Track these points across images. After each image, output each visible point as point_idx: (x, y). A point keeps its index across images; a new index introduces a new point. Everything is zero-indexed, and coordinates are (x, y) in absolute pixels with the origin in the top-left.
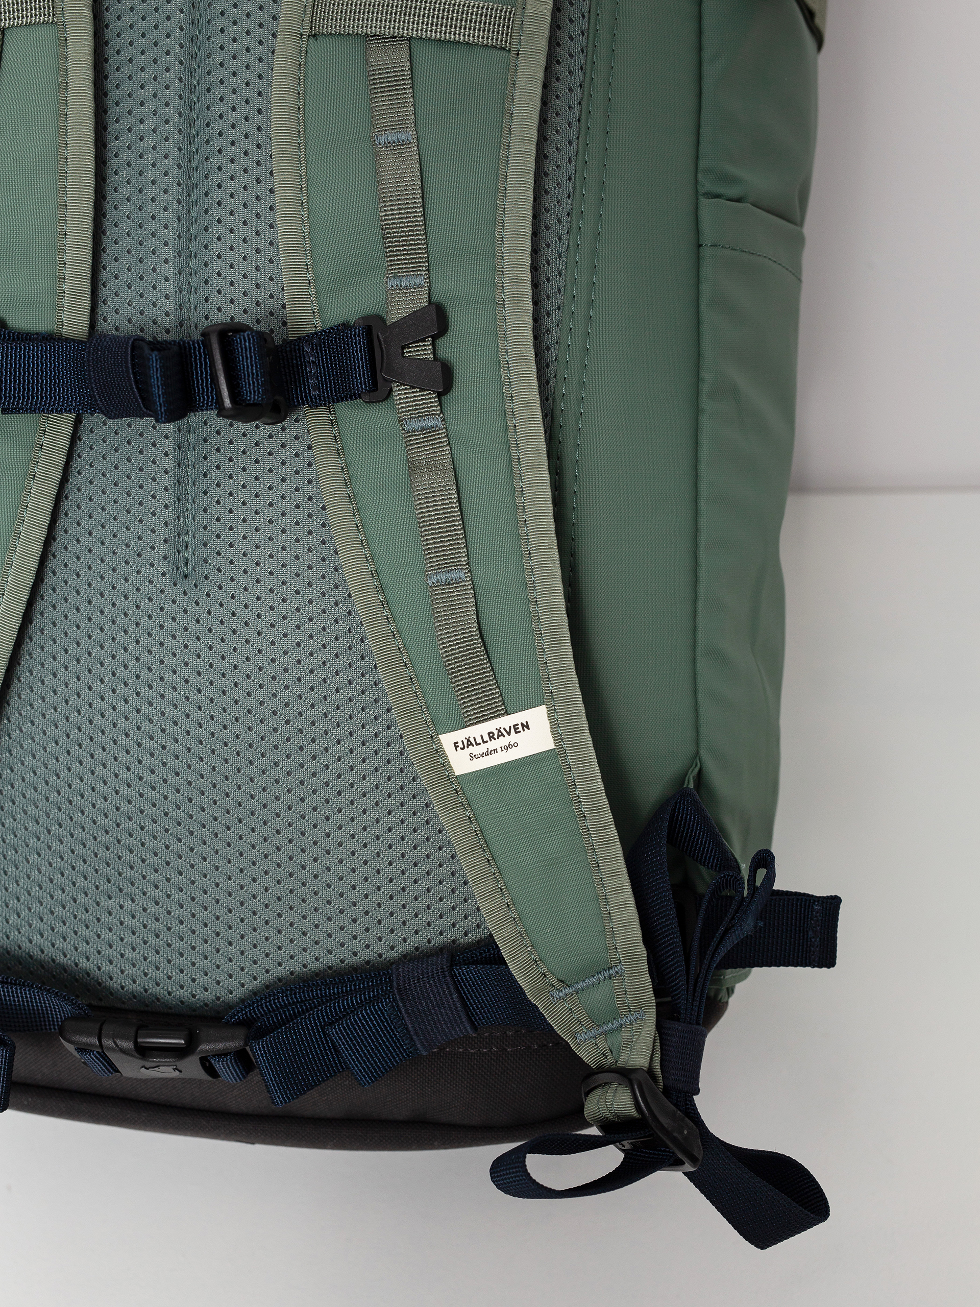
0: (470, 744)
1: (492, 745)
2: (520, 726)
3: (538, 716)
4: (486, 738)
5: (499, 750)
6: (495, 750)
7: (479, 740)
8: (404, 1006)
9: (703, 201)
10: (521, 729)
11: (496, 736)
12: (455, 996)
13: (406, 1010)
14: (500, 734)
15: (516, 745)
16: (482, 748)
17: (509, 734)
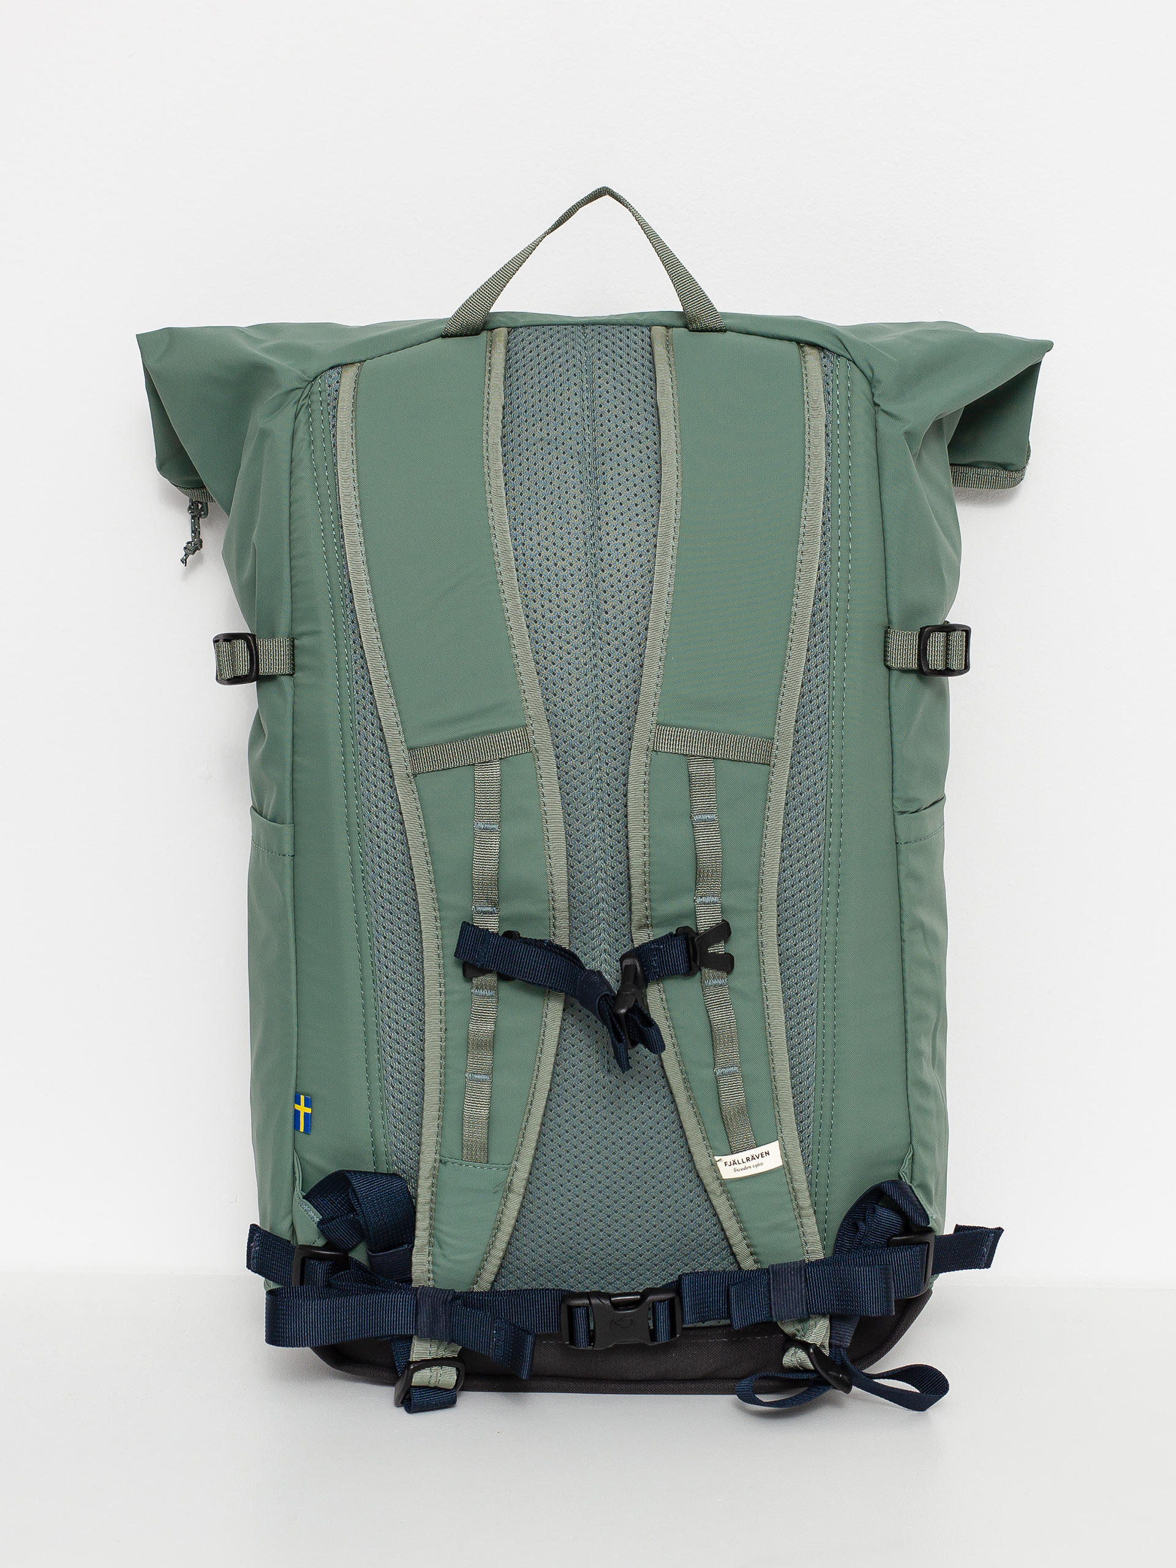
0: (734, 1163)
1: (748, 1164)
2: (764, 1154)
3: (774, 1148)
4: (745, 1160)
5: (752, 1167)
6: (750, 1167)
7: (740, 1162)
8: (773, 1283)
9: (898, 817)
10: (765, 1155)
11: (750, 1159)
12: (803, 1285)
13: (774, 1286)
14: (753, 1158)
15: (762, 1164)
16: (742, 1166)
17: (758, 1158)
